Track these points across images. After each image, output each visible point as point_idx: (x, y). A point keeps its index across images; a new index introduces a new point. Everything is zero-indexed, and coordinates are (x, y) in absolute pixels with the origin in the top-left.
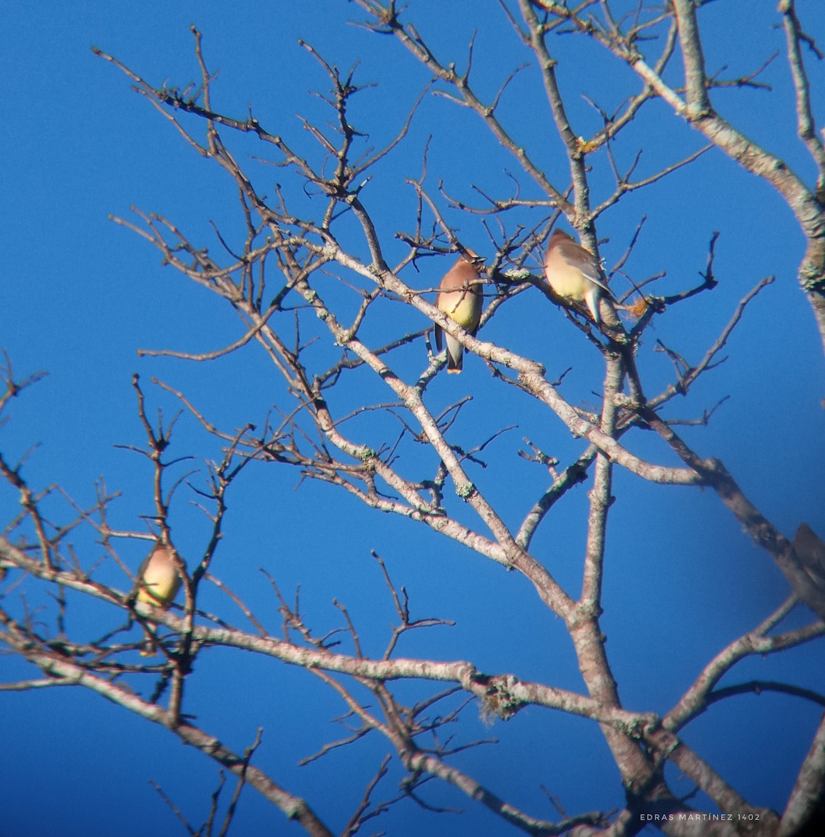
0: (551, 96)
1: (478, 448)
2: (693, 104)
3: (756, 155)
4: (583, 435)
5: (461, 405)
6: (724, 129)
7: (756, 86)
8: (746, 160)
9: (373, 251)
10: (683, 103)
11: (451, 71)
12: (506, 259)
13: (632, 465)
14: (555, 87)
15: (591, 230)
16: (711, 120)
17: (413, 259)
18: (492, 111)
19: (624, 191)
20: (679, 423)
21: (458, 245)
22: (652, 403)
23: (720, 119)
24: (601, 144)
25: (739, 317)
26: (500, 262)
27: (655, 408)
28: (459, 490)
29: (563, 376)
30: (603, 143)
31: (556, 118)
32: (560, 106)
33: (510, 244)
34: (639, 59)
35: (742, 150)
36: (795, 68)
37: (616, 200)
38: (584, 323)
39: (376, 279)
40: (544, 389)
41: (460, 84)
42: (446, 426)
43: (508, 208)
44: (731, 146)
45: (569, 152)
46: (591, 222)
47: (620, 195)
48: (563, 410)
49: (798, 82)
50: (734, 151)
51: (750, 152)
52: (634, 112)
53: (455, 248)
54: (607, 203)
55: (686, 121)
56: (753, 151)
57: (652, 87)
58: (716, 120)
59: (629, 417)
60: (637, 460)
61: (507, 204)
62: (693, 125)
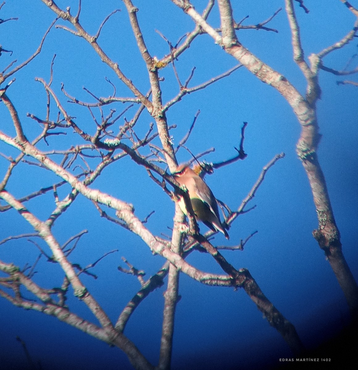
0: (135, 30)
1: (90, 266)
2: (226, 37)
3: (268, 72)
4: (159, 253)
5: (80, 236)
6: (246, 54)
7: (268, 29)
8: (262, 74)
9: (17, 129)
10: (220, 36)
11: (68, 13)
12: (104, 132)
13: (191, 273)
14: (137, 25)
15: (163, 118)
16: (238, 48)
17: (45, 136)
18: (96, 39)
19: (185, 93)
20: (225, 248)
21: (71, 122)
22: (207, 234)
23: (244, 48)
24: (169, 63)
25: (263, 179)
26: (100, 133)
27: (209, 238)
28: (76, 293)
29: (149, 216)
30: (170, 62)
31: (139, 44)
32: (141, 37)
33: (106, 122)
34: (190, 7)
35: (259, 68)
36: (290, 17)
37: (180, 99)
38: (161, 180)
39: (19, 147)
40: (134, 221)
41: (74, 21)
42: (69, 252)
43: (108, 102)
44: (251, 65)
45: (148, 67)
46: (164, 113)
47: (182, 96)
48: (146, 236)
49: (293, 26)
50: (253, 68)
51: (264, 69)
52: (190, 43)
53: (69, 124)
54: (174, 101)
55: (222, 48)
56: (265, 68)
57: (201, 27)
58: (241, 48)
59: (192, 244)
60: (195, 269)
61: (107, 100)
62: (227, 51)
